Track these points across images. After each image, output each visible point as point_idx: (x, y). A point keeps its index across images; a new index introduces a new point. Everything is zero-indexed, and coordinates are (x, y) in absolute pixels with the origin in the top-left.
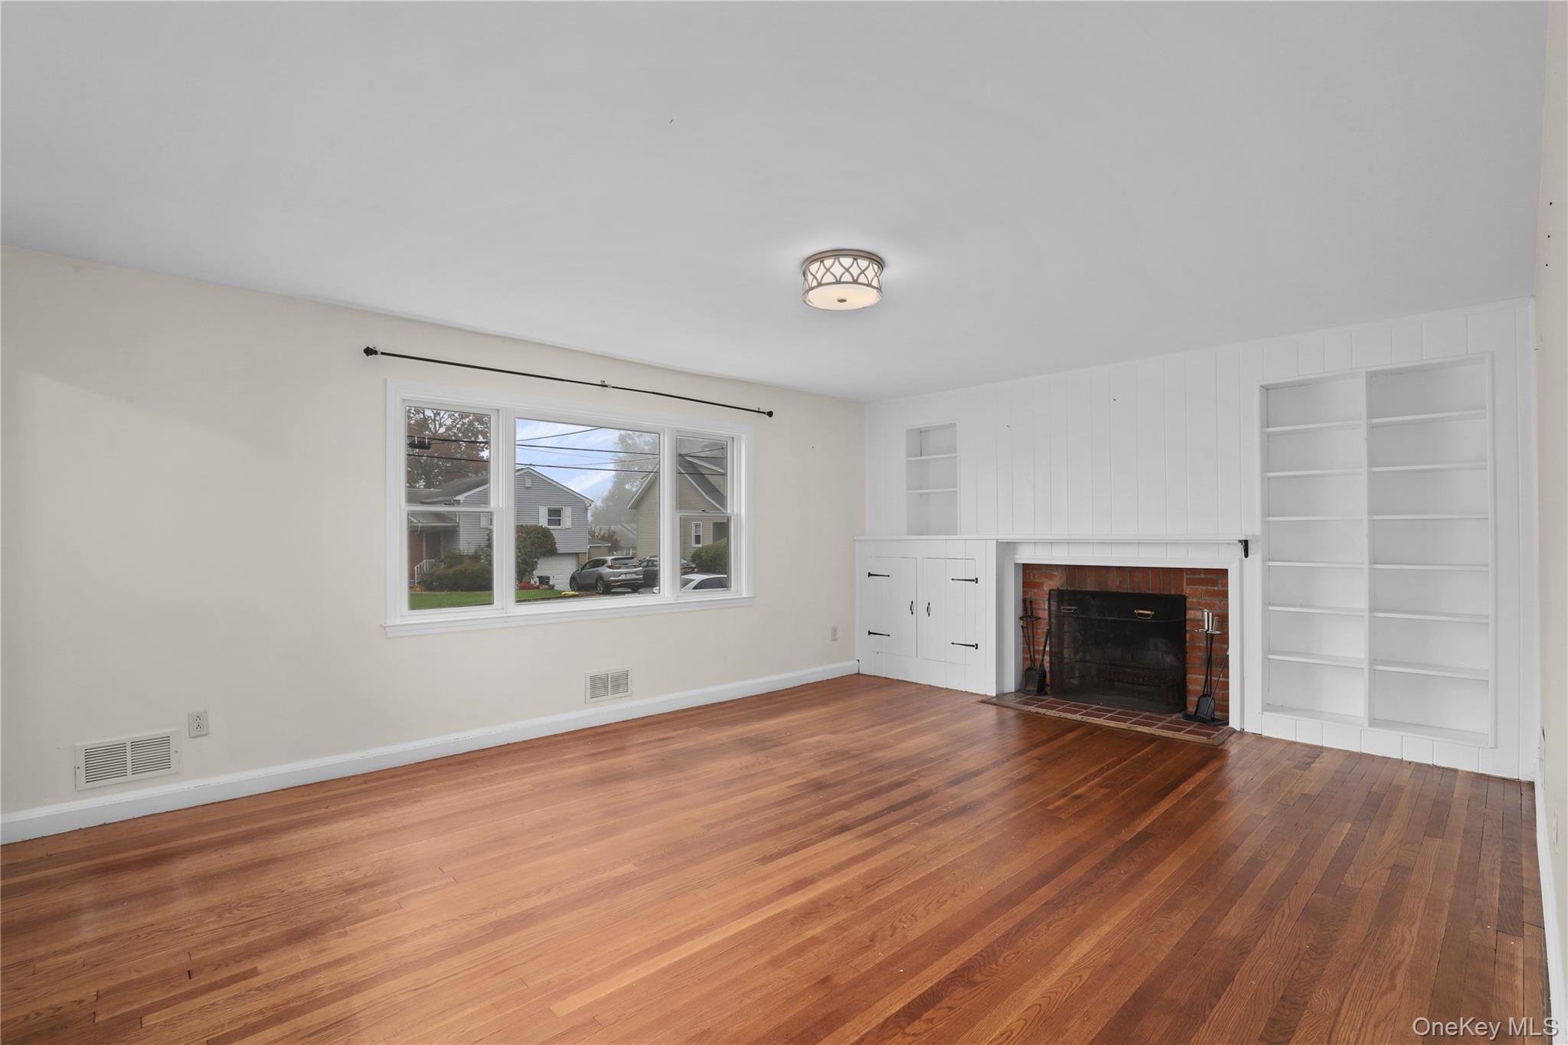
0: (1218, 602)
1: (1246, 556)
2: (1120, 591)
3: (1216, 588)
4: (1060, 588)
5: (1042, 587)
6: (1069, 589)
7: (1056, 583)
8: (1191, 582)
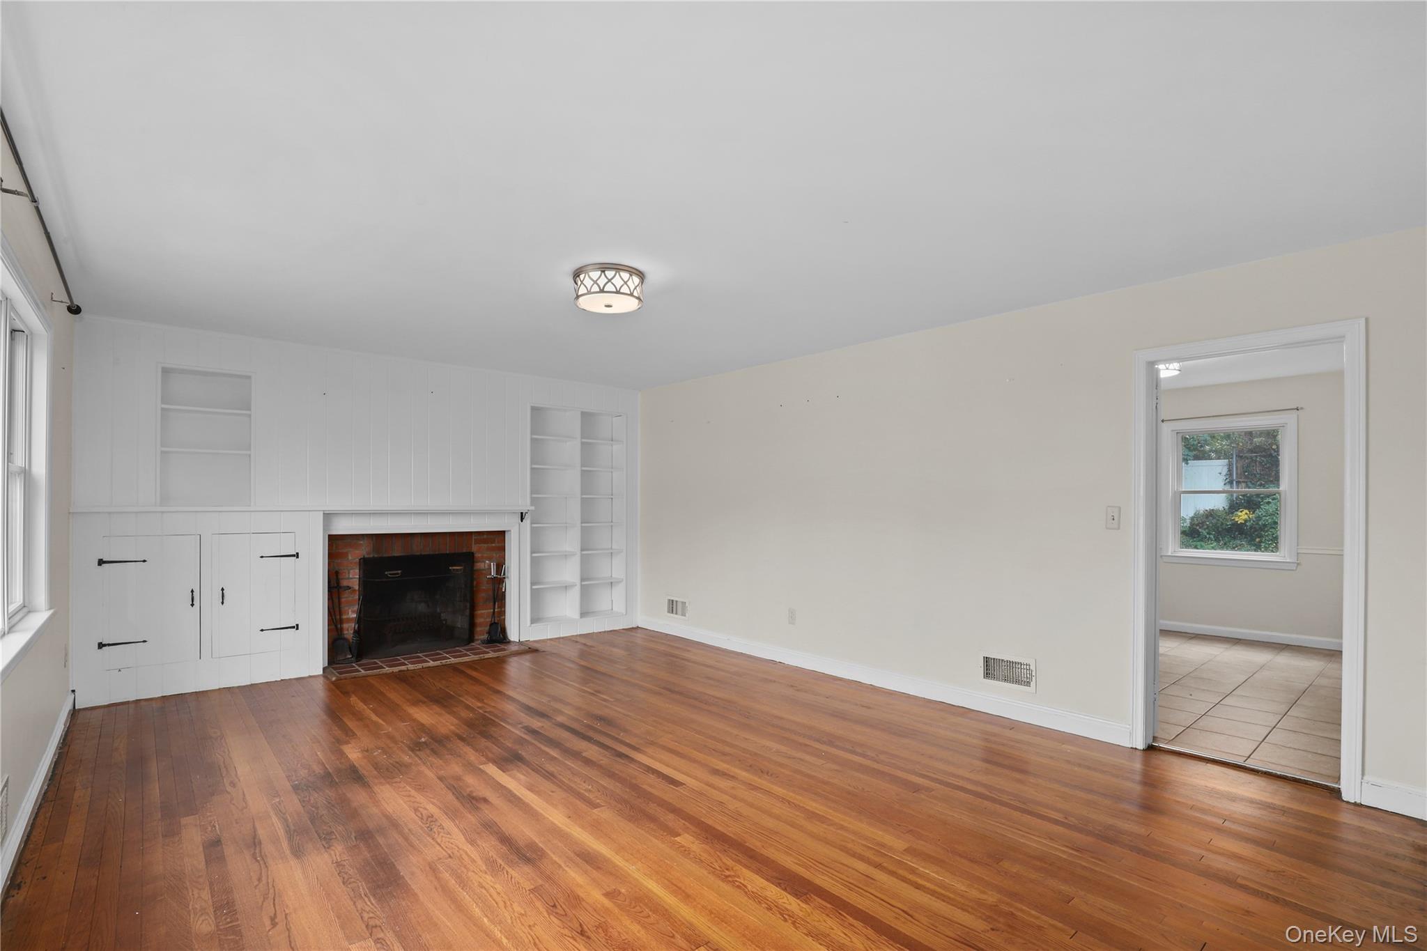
0: (494, 555)
1: (522, 521)
2: (423, 553)
3: (494, 545)
4: (366, 556)
5: (348, 556)
6: (376, 556)
7: (364, 551)
8: (477, 542)
